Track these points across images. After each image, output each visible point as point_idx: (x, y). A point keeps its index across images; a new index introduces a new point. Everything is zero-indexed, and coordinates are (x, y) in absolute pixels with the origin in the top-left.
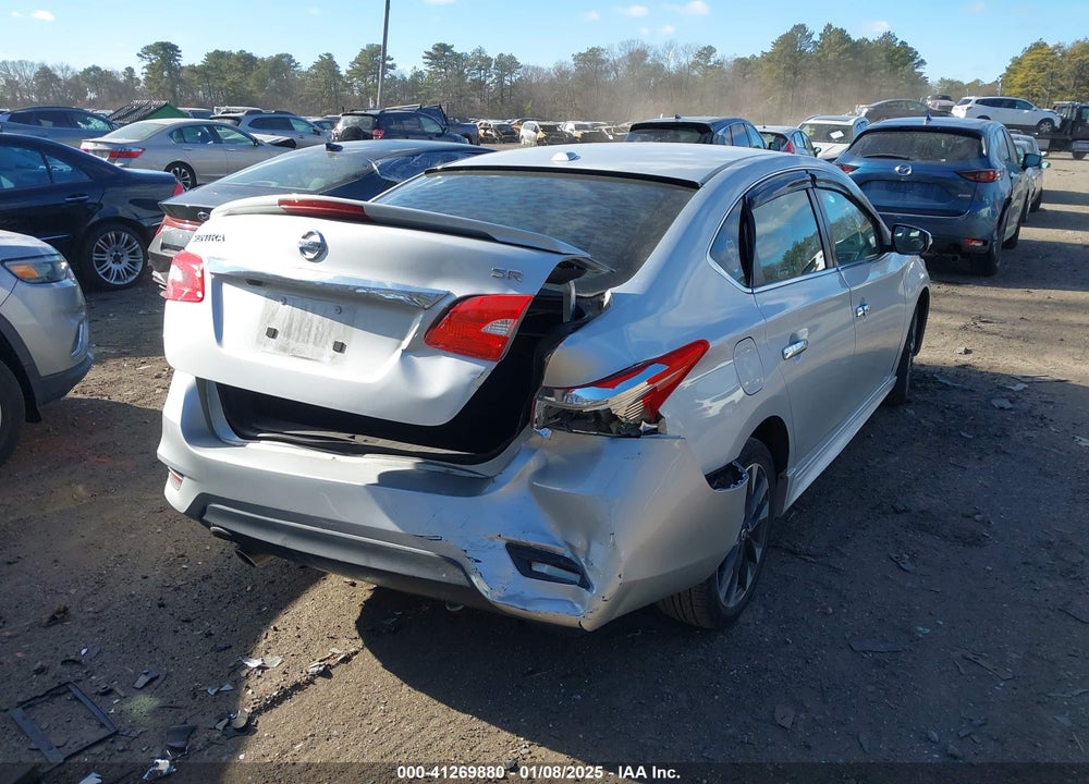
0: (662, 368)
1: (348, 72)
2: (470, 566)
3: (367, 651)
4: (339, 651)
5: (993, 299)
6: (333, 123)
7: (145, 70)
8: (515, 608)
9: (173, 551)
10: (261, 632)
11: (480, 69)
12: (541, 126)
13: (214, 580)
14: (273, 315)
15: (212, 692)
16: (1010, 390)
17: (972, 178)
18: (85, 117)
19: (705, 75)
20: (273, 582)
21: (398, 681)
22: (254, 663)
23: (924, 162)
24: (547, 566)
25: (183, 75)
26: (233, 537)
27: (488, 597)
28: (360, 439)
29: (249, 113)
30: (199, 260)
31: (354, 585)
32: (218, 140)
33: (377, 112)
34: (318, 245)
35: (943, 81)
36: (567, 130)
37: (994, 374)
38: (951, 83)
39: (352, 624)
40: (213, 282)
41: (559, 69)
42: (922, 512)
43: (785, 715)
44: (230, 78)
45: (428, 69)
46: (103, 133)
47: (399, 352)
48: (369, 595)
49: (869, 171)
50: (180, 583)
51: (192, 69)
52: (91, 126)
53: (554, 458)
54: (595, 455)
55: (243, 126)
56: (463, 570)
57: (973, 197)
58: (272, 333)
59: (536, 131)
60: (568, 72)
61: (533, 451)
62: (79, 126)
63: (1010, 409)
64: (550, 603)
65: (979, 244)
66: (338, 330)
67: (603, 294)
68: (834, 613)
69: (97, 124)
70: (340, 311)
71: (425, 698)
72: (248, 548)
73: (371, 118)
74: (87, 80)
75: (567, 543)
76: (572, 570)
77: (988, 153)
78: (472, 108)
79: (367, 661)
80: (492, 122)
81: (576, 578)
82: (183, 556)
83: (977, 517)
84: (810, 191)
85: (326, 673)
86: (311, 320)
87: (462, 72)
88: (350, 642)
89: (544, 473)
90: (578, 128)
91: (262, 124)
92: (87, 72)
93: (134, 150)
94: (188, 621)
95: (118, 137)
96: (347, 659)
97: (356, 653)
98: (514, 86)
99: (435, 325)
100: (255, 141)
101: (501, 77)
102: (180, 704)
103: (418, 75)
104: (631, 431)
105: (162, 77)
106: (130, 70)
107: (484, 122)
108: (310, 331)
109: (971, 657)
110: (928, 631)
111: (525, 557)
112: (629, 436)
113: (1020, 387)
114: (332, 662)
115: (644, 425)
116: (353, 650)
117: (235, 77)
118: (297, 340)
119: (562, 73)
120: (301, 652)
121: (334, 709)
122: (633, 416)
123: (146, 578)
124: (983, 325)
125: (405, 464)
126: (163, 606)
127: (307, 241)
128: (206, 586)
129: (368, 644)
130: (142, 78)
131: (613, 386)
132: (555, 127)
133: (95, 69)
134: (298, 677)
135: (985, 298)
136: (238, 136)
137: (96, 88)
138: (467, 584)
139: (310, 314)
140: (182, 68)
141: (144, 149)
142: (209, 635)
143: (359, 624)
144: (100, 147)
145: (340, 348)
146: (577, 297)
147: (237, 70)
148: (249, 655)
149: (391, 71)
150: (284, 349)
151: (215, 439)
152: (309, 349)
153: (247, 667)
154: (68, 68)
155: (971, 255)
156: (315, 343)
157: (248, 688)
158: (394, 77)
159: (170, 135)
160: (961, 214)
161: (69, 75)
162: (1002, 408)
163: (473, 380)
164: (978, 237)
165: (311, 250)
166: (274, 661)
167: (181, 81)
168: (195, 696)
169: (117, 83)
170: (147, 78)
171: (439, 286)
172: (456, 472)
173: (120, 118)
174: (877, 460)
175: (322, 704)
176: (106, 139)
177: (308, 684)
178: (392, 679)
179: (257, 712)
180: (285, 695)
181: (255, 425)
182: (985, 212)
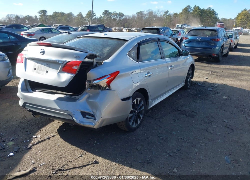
0: (110, 76)
1: (85, 16)
2: (73, 116)
3: (58, 135)
4: (52, 135)
5: (217, 68)
6: (79, 28)
7: (39, 16)
8: (81, 124)
9: (24, 116)
10: (38, 131)
11: (115, 16)
12: (128, 29)
13: (31, 121)
14: (35, 65)
15: (25, 142)
16: (213, 86)
17: (214, 40)
18: (23, 27)
19: (167, 17)
20: (42, 122)
21: (63, 140)
22: (34, 137)
23: (203, 37)
24: (88, 116)
25: (48, 17)
26: (31, 111)
27: (76, 122)
28: (55, 91)
29: (60, 26)
30: (23, 55)
31: (59, 123)
32: (52, 32)
33: (88, 26)
34: (43, 52)
35: (222, 19)
36: (134, 30)
37: (211, 83)
38: (224, 19)
39: (57, 130)
40: (25, 59)
41: (133, 16)
42: (184, 111)
43: (139, 148)
44: (58, 18)
45: (103, 16)
46: (26, 30)
47: (57, 73)
48: (62, 125)
49: (191, 39)
50: (24, 122)
51: (50, 16)
52: (24, 29)
53: (91, 95)
54: (98, 94)
55: (58, 29)
56: (72, 117)
57: (214, 45)
58: (35, 69)
59: (127, 30)
60: (135, 17)
61: (87, 93)
62: (21, 29)
63: (211, 90)
64: (88, 123)
65: (216, 55)
66: (47, 68)
67: (102, 62)
68: (157, 129)
69: (25, 28)
70: (47, 65)
71: (67, 143)
72: (35, 113)
73: (87, 27)
74: (26, 19)
75: (93, 111)
76: (93, 116)
77: (218, 35)
78: (113, 25)
79: (58, 137)
80: (117, 28)
81: (94, 118)
82: (26, 117)
83: (195, 112)
84: (158, 42)
85: (49, 139)
86: (42, 67)
87: (111, 17)
88: (55, 133)
89: (89, 98)
90: (136, 29)
91: (62, 28)
92: (26, 16)
93: (33, 34)
94: (23, 129)
95: (29, 31)
96: (54, 136)
97: (56, 135)
98: (123, 20)
99: (64, 67)
100: (60, 32)
101: (120, 18)
102: (18, 144)
103: (101, 17)
104: (105, 89)
105: (43, 18)
106: (36, 16)
107: (115, 28)
108: (42, 68)
109: (182, 138)
110: (175, 133)
111: (84, 114)
112: (105, 90)
113: (215, 86)
114: (50, 137)
115: (107, 88)
116: (55, 134)
117: (60, 18)
118: (40, 70)
119: (134, 17)
120: (45, 135)
121: (48, 145)
122: (105, 86)
123: (17, 121)
124: (213, 73)
125: (62, 96)
126: (19, 126)
127: (41, 51)
128: (29, 123)
129: (59, 134)
130: (39, 18)
131: (100, 80)
132: (131, 29)
133: (28, 16)
134: (43, 139)
135: (216, 67)
136: (56, 31)
137: (28, 20)
138: (72, 119)
139: (42, 65)
140: (48, 16)
141: (35, 34)
142: (27, 131)
143: (58, 130)
144: (25, 33)
145: (47, 72)
146: (96, 62)
147: (60, 16)
148: (34, 135)
149: (95, 16)
150: (37, 72)
151: (28, 91)
152: (42, 72)
153: (33, 137)
154: (22, 16)
155: (214, 58)
156: (43, 71)
157: (32, 141)
158: (96, 18)
159: (41, 31)
160: (211, 48)
161: (22, 17)
162: (210, 90)
163: (71, 78)
164: (216, 54)
165: (42, 53)
166: (39, 136)
167: (47, 19)
168: (21, 142)
169: (33, 19)
170: (40, 18)
171: (64, 59)
172: (72, 98)
173: (31, 27)
174: (178, 100)
175: (46, 144)
176: (27, 31)
177: (44, 140)
178: (62, 140)
179: (33, 145)
180: (39, 142)
181: (36, 89)
182: (217, 48)
